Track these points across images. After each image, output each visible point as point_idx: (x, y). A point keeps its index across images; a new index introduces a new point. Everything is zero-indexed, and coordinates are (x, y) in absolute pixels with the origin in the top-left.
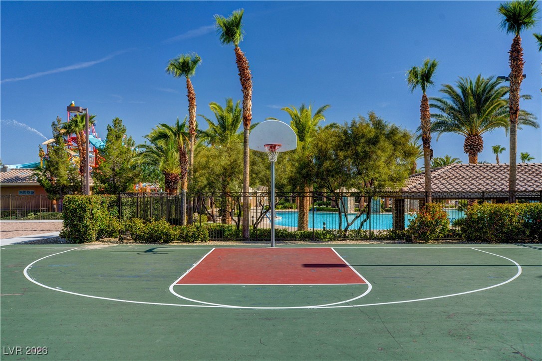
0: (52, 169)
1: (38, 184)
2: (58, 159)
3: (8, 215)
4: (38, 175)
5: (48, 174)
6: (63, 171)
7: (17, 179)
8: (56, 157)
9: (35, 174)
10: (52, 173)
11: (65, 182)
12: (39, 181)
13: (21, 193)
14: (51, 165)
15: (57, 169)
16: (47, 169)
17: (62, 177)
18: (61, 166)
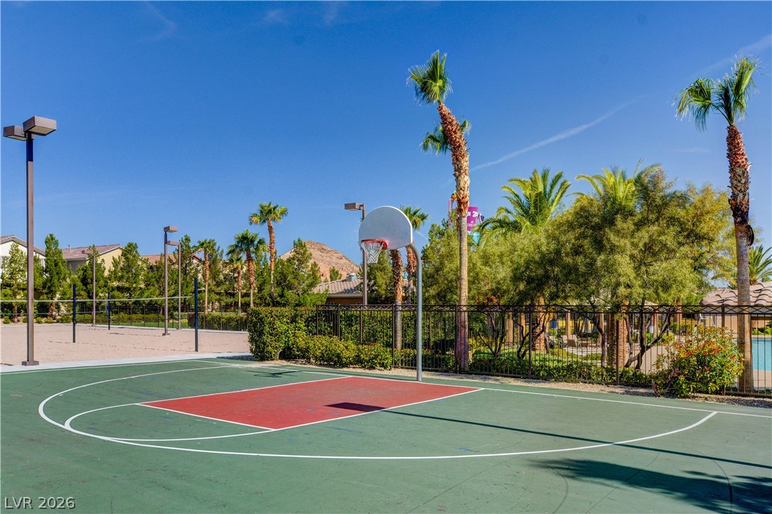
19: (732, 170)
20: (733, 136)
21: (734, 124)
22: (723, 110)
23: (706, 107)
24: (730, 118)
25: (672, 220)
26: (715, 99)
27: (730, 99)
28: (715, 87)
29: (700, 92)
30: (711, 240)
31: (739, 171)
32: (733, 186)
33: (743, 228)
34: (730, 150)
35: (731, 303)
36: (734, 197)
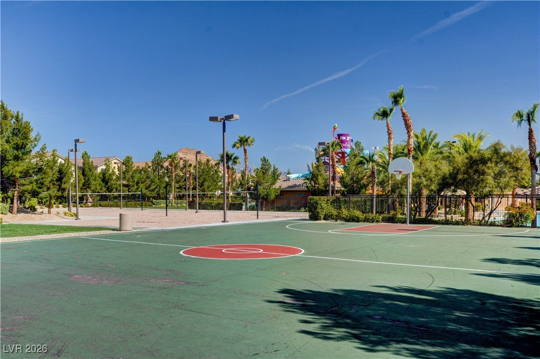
0: (314, 179)
1: (307, 189)
2: (318, 173)
3: (290, 209)
4: (306, 183)
5: (313, 183)
6: (321, 180)
7: (295, 186)
8: (317, 171)
9: (305, 183)
10: (315, 182)
11: (322, 188)
12: (307, 187)
13: (298, 195)
14: (313, 177)
15: (317, 179)
16: (312, 179)
17: (319, 184)
18: (319, 177)
19: (530, 144)
20: (531, 132)
21: (531, 127)
22: (527, 122)
23: (521, 121)
24: (530, 125)
25: (506, 163)
26: (525, 117)
27: (530, 118)
28: (525, 113)
29: (520, 115)
30: (522, 170)
31: (532, 144)
32: (530, 150)
33: (534, 166)
34: (529, 136)
35: (528, 194)
36: (531, 154)
